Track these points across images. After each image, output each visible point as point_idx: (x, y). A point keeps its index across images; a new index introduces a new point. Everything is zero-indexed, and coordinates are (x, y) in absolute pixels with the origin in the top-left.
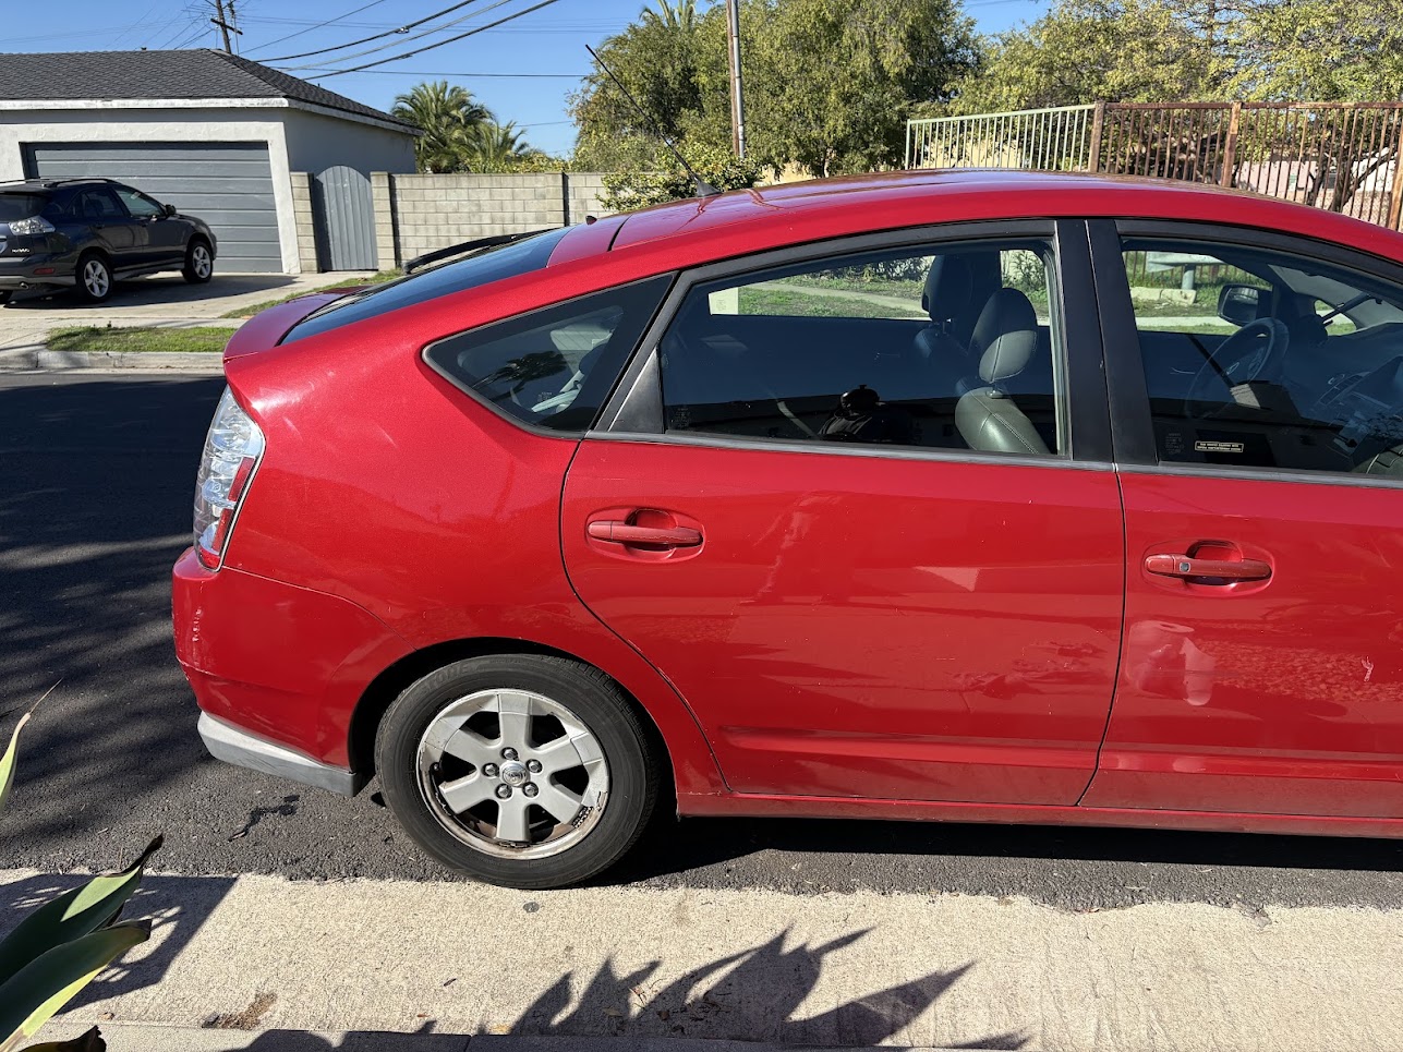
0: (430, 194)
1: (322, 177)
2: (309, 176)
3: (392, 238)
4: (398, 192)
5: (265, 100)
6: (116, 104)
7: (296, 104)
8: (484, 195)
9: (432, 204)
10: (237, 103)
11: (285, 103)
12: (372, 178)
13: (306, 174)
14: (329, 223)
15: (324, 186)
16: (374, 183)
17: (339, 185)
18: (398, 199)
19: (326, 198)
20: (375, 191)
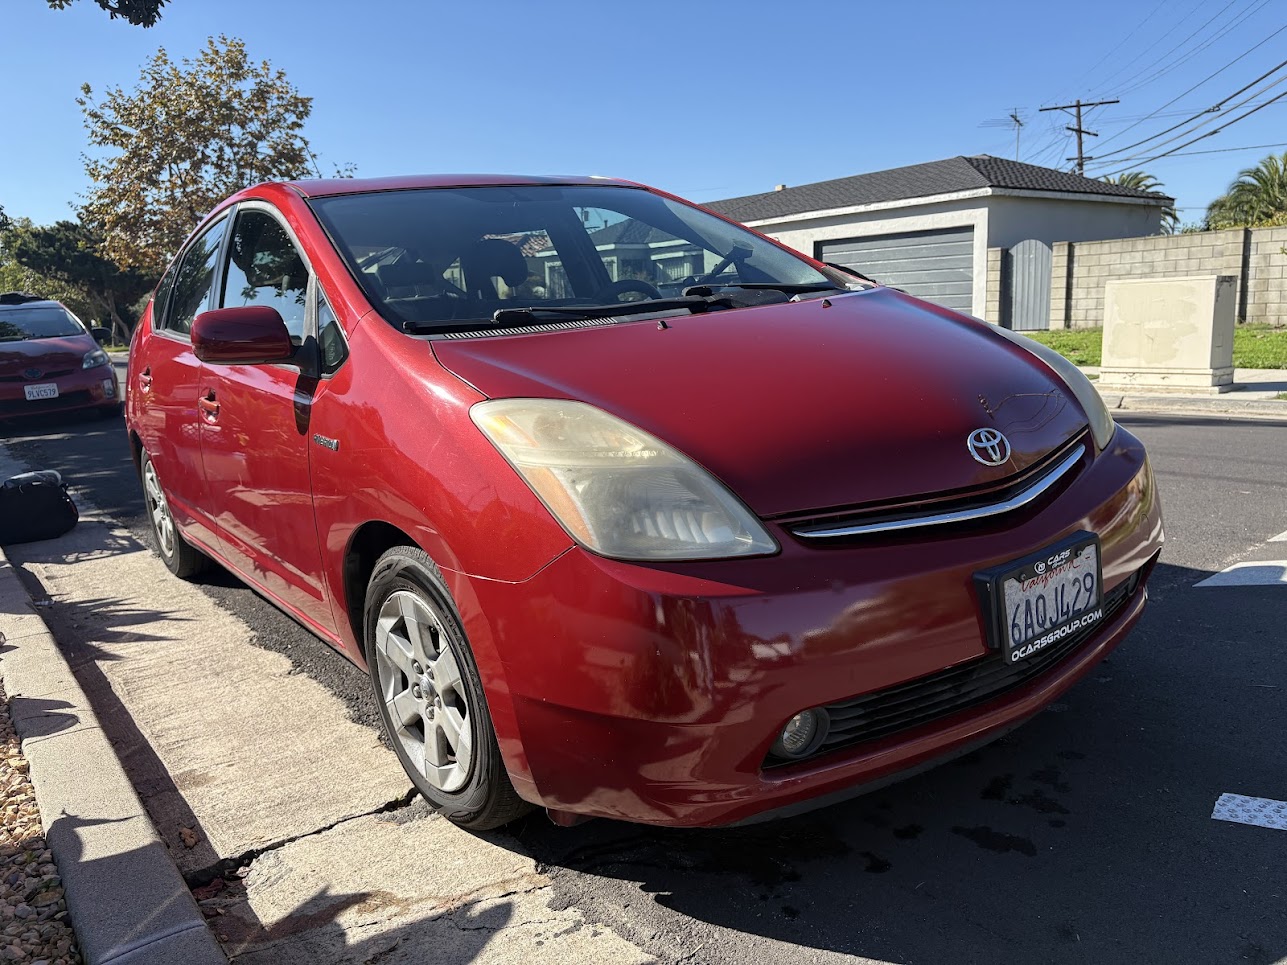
0: (1105, 259)
1: (1013, 251)
2: (1002, 250)
3: (1064, 301)
4: (1076, 259)
5: (975, 191)
6: (873, 207)
7: (999, 191)
8: (1159, 256)
9: (1107, 268)
10: (954, 196)
11: (988, 191)
12: (1055, 248)
13: (999, 249)
14: (1014, 289)
15: (1015, 258)
16: (1054, 253)
17: (1026, 256)
18: (1075, 265)
19: (1014, 268)
20: (1054, 259)
